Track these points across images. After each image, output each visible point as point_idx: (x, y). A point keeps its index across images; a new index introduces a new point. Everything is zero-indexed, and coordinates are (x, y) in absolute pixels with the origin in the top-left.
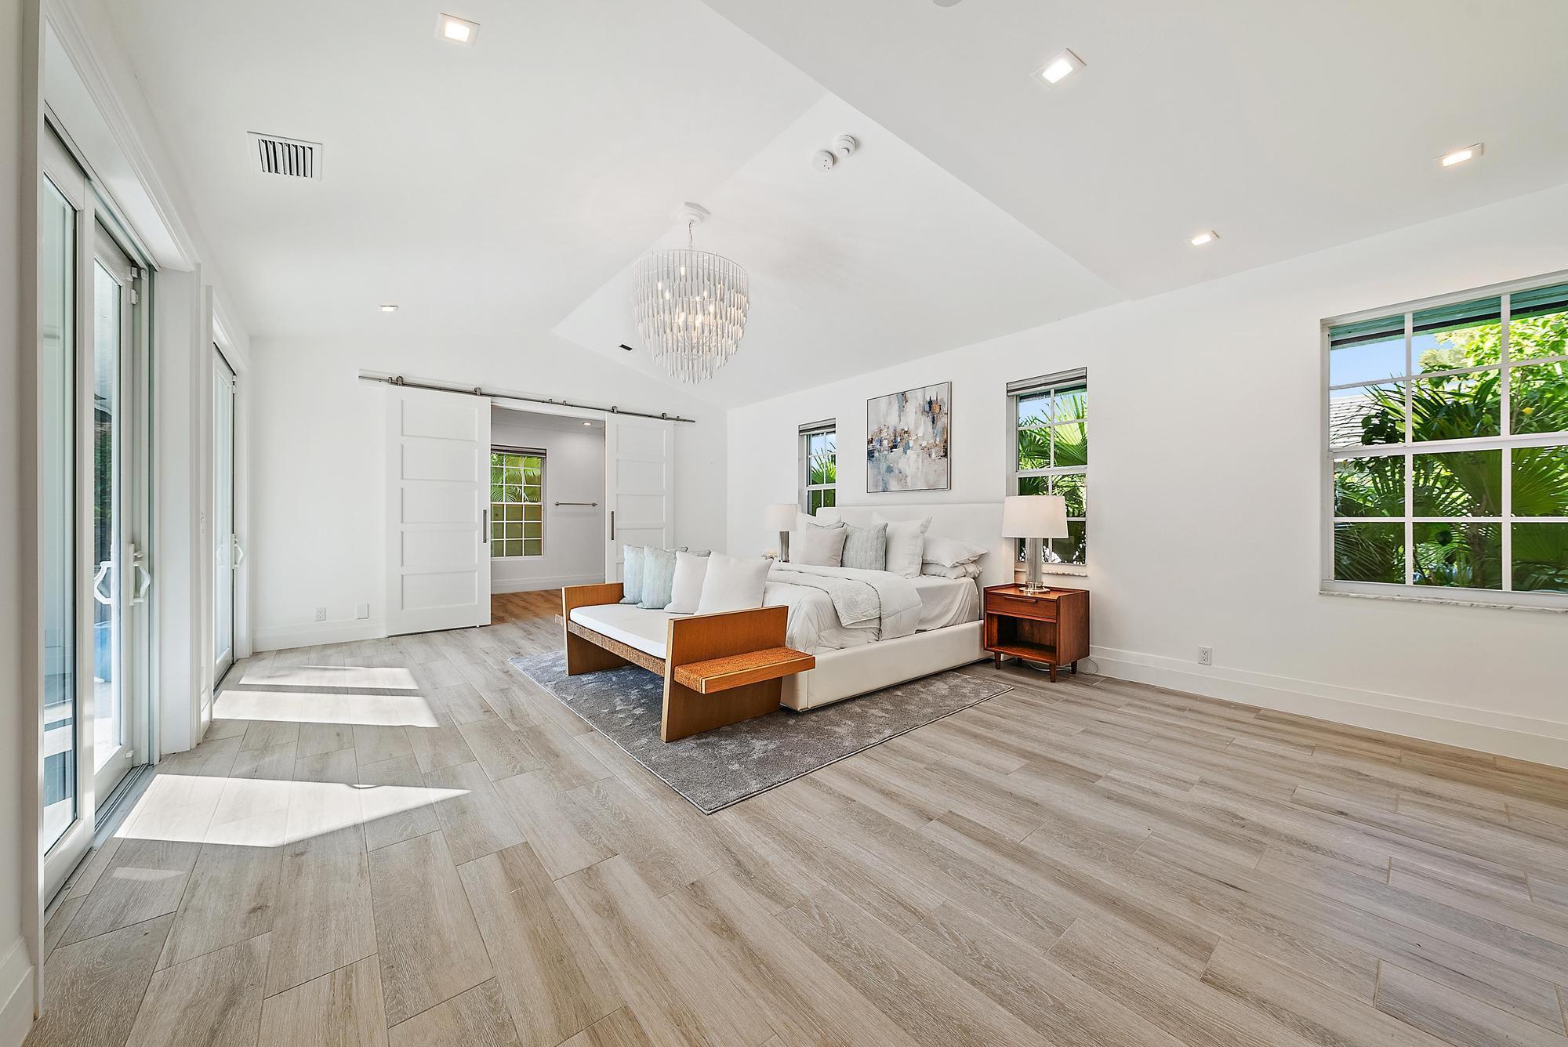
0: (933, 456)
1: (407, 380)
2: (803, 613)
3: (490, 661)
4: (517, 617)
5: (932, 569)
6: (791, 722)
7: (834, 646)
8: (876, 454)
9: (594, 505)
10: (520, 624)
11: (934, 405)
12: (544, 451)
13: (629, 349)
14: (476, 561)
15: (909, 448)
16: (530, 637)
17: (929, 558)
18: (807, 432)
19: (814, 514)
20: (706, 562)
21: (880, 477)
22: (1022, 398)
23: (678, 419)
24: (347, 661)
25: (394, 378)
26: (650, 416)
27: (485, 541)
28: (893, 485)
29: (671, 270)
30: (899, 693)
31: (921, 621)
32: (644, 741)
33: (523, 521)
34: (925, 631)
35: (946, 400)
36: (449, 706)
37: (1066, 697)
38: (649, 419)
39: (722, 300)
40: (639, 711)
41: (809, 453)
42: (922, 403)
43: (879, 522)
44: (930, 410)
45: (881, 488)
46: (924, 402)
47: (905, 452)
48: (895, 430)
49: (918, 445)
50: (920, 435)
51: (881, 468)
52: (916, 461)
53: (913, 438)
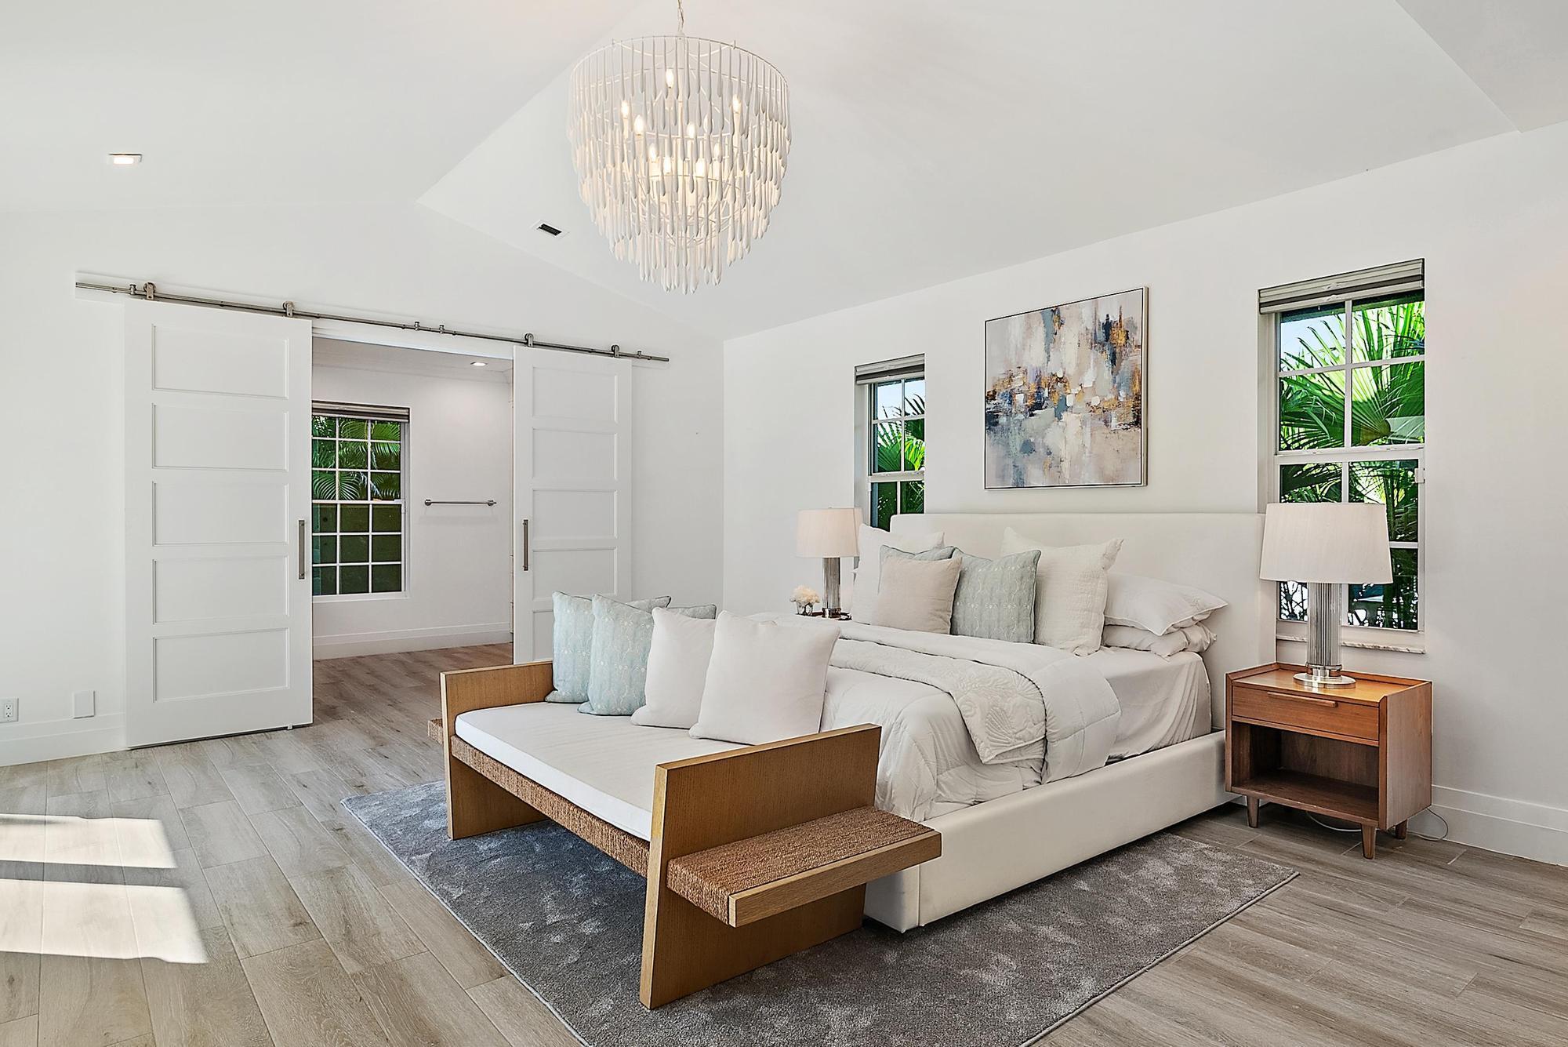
0: (1114, 423)
1: (162, 289)
2: (906, 734)
3: (310, 804)
4: (359, 706)
5: (1122, 637)
6: (891, 957)
7: (964, 799)
8: (1003, 420)
9: (490, 504)
10: (364, 720)
11: (1115, 330)
12: (405, 412)
13: (556, 232)
14: (287, 612)
15: (1066, 408)
16: (382, 750)
17: (1118, 616)
18: (870, 379)
19: (886, 527)
20: (711, 630)
21: (1010, 462)
22: (1287, 315)
23: (638, 356)
24: (53, 802)
25: (140, 287)
26: (591, 351)
27: (302, 576)
28: (1035, 475)
29: (649, 74)
30: (1083, 885)
31: (1119, 740)
32: (606, 1005)
33: (370, 534)
34: (1122, 759)
35: (1138, 321)
36: (227, 911)
37: (1407, 895)
38: (589, 355)
39: (745, 132)
40: (589, 928)
41: (874, 414)
42: (1090, 327)
43: (1026, 548)
44: (1107, 341)
45: (1011, 481)
46: (1095, 325)
47: (1058, 416)
48: (1038, 376)
49: (1084, 404)
50: (1088, 385)
51: (1011, 445)
52: (1079, 433)
53: (1075, 391)
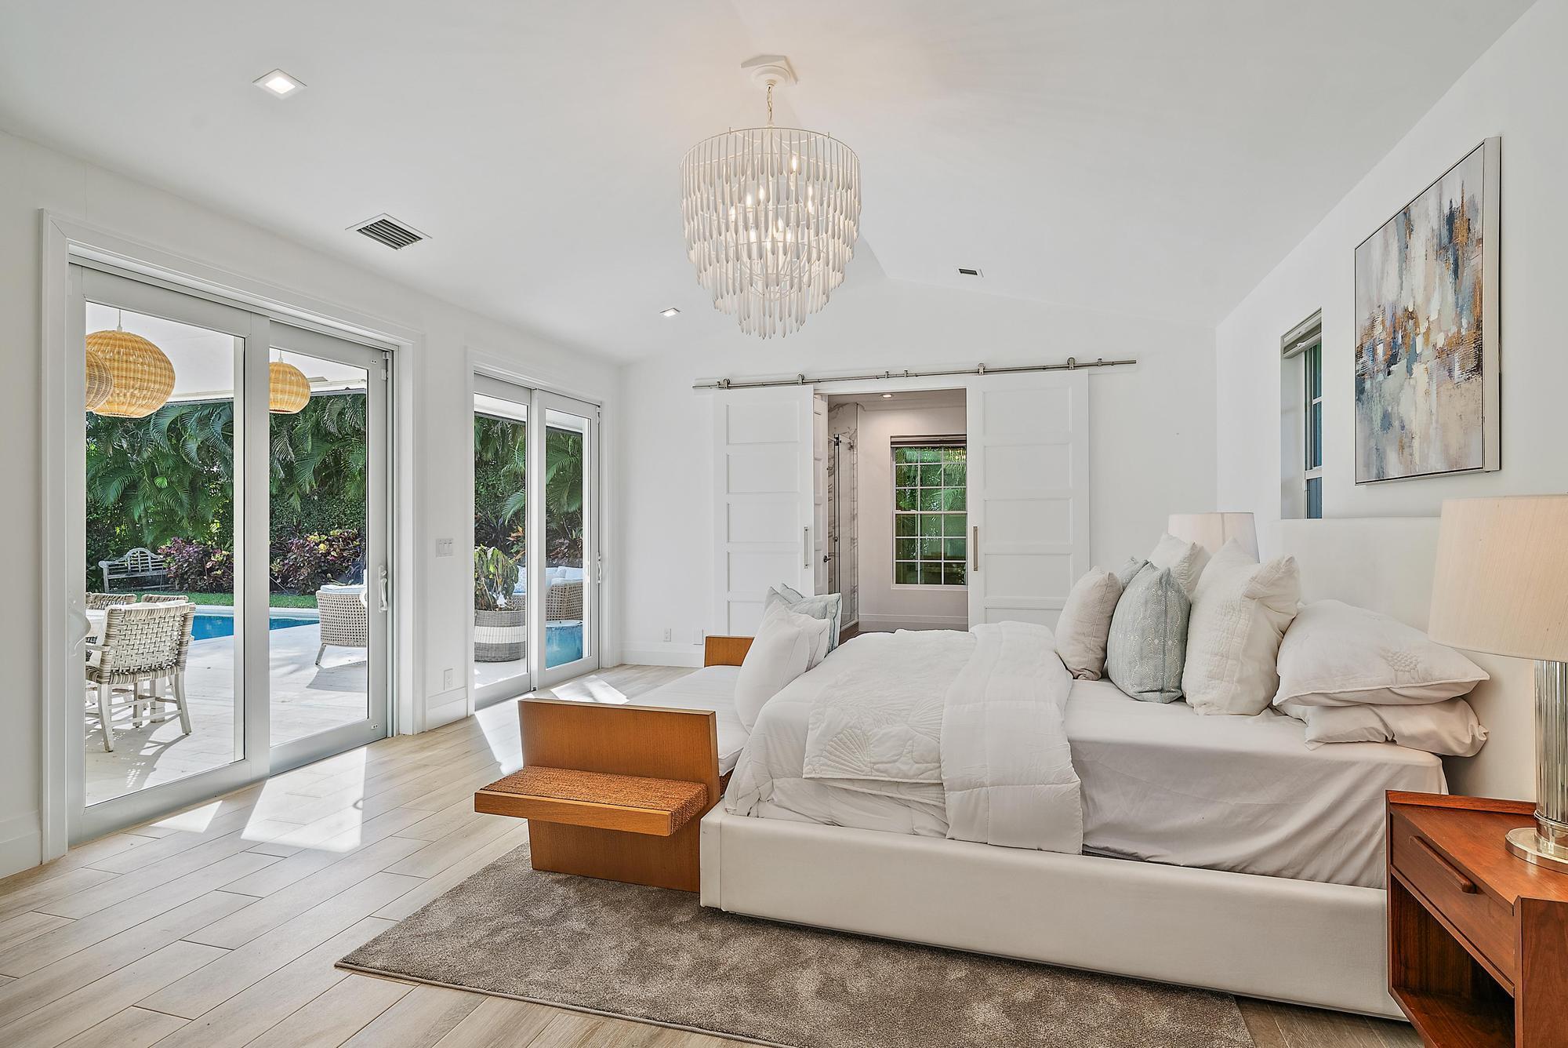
0: (1457, 372)
8: (1368, 385)
11: (1458, 222)
15: (1416, 358)
21: (1373, 444)
23: (1100, 363)
25: (723, 382)
26: (1045, 368)
27: (806, 567)
28: (1392, 461)
33: (942, 537)
35: (1479, 199)
38: (1043, 372)
42: (1436, 226)
44: (1450, 243)
45: (1374, 472)
46: (1440, 221)
47: (1410, 371)
48: (1394, 315)
49: (1431, 347)
50: (1434, 317)
51: (1374, 419)
52: (1427, 393)
53: (1423, 329)
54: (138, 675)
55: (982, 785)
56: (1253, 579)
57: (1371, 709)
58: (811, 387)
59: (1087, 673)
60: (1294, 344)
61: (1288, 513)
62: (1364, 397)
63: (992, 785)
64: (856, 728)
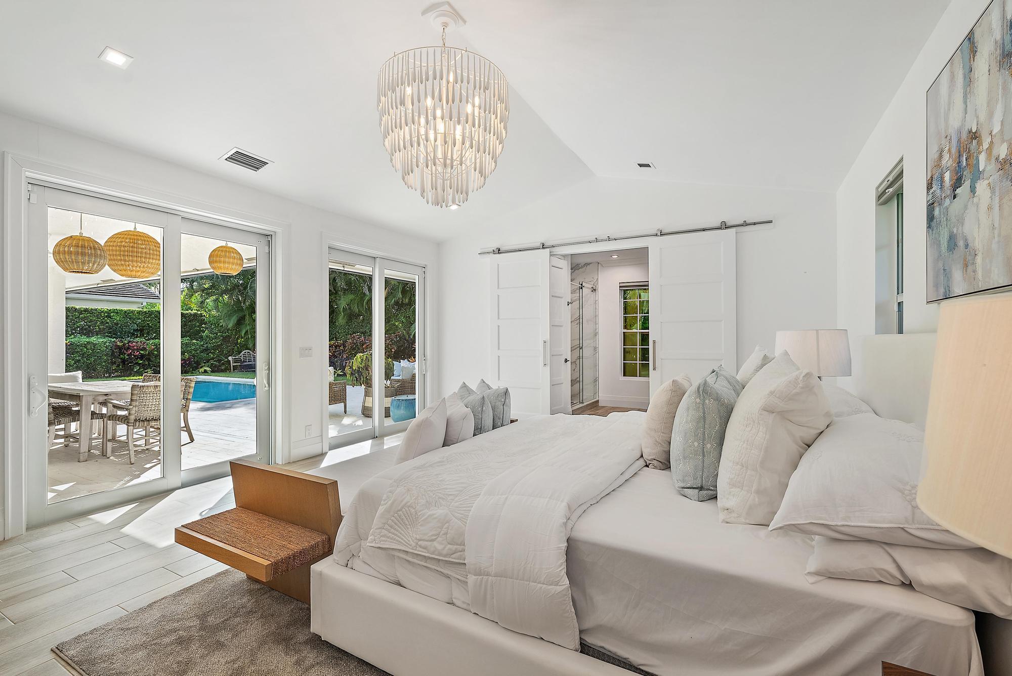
8: (937, 212)
21: (940, 264)
25: (495, 250)
26: (704, 230)
27: (545, 365)
38: (702, 233)
45: (942, 290)
46: (1003, 29)
47: (973, 190)
48: (959, 141)
49: (993, 160)
50: (996, 129)
51: (942, 243)
52: (990, 208)
53: (985, 145)
54: (151, 422)
55: (488, 575)
56: (772, 393)
57: (880, 546)
58: (548, 250)
59: (655, 462)
60: (884, 193)
61: (881, 329)
62: (933, 224)
63: (496, 576)
64: (412, 507)
